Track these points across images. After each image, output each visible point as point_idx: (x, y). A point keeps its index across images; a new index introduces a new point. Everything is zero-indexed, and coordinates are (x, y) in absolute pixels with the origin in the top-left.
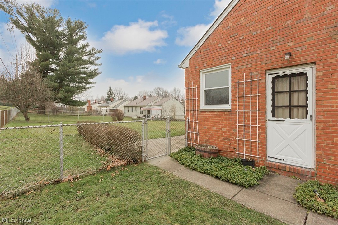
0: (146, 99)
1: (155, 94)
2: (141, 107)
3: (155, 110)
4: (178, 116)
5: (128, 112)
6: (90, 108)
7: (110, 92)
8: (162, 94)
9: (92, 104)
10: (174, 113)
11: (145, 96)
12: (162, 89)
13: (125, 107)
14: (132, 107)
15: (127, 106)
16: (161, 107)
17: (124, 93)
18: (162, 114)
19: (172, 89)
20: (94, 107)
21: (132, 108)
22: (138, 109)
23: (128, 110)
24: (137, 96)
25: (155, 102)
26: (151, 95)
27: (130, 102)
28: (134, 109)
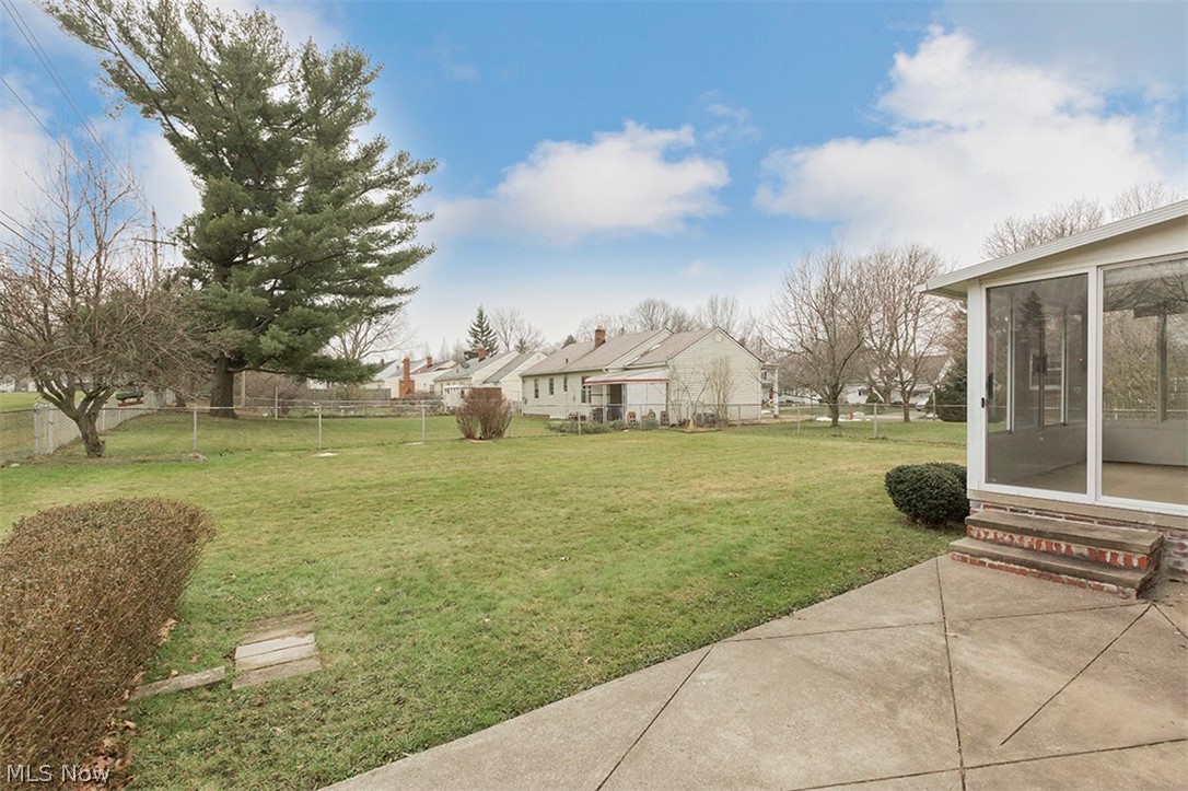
0: (604, 342)
1: (639, 327)
2: (584, 375)
3: (643, 384)
4: (739, 406)
5: (537, 396)
6: (407, 385)
7: (481, 330)
8: (665, 323)
9: (416, 372)
10: (725, 396)
11: (600, 332)
12: (664, 306)
13: (524, 377)
14: (551, 376)
15: (531, 372)
16: (668, 370)
17: (527, 327)
18: (673, 399)
19: (705, 304)
20: (423, 383)
21: (552, 380)
22: (575, 384)
23: (537, 391)
24: (574, 337)
25: (641, 350)
26: (622, 329)
27: (544, 357)
28: (559, 382)
